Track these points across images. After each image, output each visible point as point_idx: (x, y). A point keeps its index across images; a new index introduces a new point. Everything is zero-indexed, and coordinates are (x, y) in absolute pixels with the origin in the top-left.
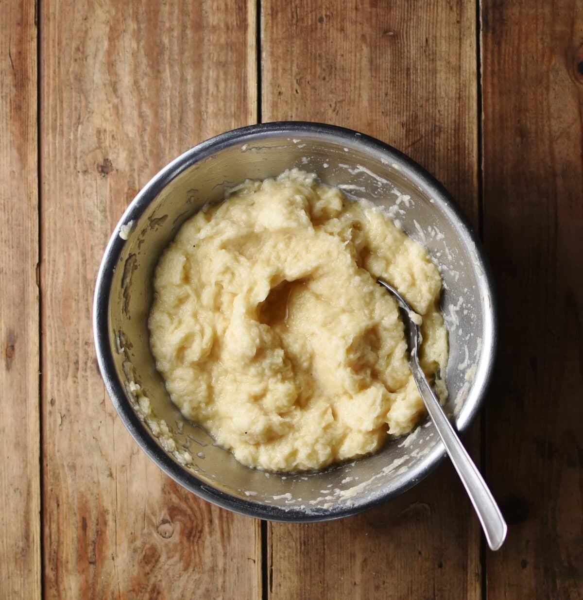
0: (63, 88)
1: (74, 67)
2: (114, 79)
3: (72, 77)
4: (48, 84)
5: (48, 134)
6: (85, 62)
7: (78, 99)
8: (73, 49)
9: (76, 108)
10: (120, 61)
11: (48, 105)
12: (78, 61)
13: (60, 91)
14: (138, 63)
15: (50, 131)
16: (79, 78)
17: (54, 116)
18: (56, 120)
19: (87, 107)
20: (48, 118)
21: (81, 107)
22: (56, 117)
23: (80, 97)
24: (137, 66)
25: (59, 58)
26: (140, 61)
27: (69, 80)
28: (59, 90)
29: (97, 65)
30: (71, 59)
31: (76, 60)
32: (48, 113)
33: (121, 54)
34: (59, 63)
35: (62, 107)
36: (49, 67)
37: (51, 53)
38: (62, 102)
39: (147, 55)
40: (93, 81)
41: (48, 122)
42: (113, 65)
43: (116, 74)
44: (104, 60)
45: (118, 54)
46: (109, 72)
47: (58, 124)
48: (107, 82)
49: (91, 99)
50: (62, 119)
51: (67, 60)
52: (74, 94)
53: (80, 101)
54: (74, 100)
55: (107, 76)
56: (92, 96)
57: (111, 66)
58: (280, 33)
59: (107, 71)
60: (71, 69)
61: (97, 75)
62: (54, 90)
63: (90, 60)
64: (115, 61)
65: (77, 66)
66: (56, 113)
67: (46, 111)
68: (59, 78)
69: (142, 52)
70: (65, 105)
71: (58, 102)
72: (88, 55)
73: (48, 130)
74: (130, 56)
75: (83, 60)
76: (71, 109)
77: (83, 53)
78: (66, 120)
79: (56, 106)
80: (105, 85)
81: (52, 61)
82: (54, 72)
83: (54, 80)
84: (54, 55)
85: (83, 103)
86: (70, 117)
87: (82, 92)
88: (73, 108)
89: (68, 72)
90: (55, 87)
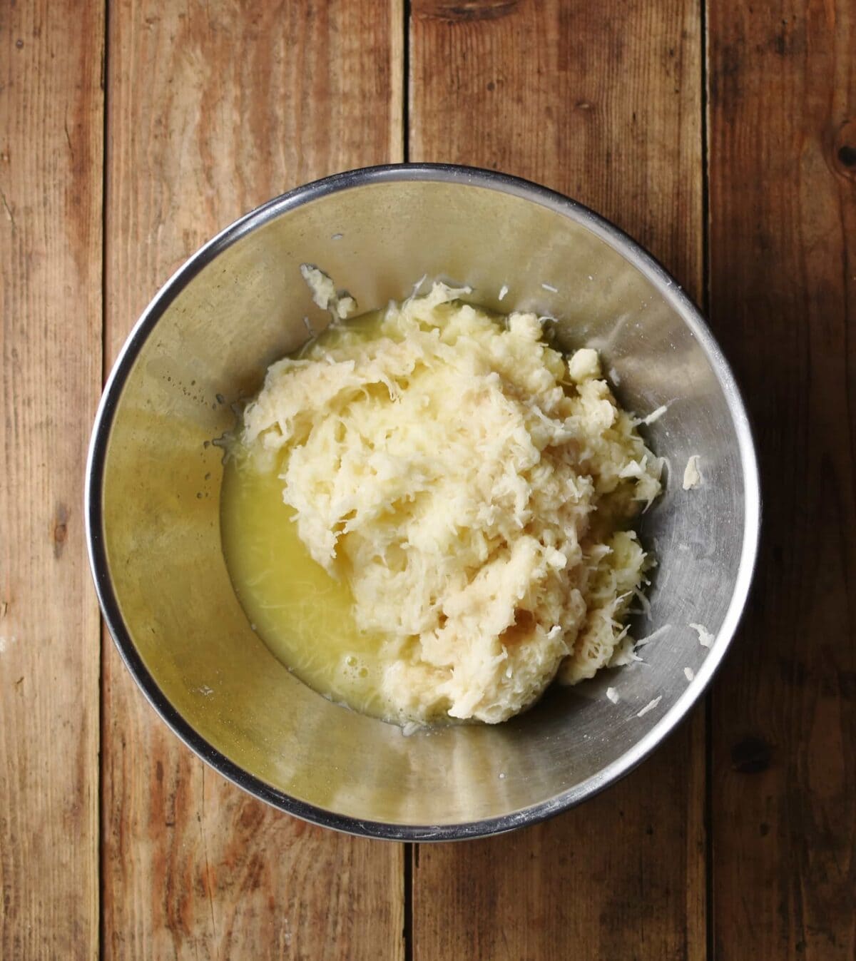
0: (139, 175)
1: (154, 146)
2: (208, 163)
3: (151, 160)
4: (118, 169)
5: (116, 237)
6: (168, 140)
7: (159, 189)
8: (153, 122)
9: (156, 201)
10: (217, 139)
11: (118, 197)
12: (159, 137)
13: (135, 178)
14: (242, 141)
15: (120, 232)
16: (160, 162)
17: (125, 212)
18: (127, 218)
19: (170, 200)
20: (117, 215)
21: (162, 200)
22: (129, 213)
23: (161, 186)
24: (239, 145)
25: (134, 134)
26: (244, 139)
27: (146, 163)
28: (132, 177)
29: (186, 144)
30: (149, 135)
31: (156, 137)
32: (117, 209)
33: (218, 130)
34: (133, 140)
35: (136, 199)
36: (119, 146)
37: (123, 127)
38: (136, 192)
39: (253, 131)
40: (179, 165)
41: (117, 220)
42: (207, 144)
43: (211, 157)
44: (195, 137)
45: (214, 129)
46: (201, 154)
47: (131, 222)
48: (199, 167)
49: (176, 188)
50: (136, 216)
51: (144, 136)
52: (153, 183)
53: (162, 193)
54: (152, 190)
55: (199, 159)
56: (177, 186)
57: (204, 145)
58: (434, 103)
59: (199, 152)
60: (149, 149)
61: (184, 158)
62: (126, 177)
63: (176, 137)
64: (210, 138)
65: (157, 145)
66: (128, 209)
67: (114, 206)
68: (133, 160)
69: (247, 127)
70: (140, 198)
71: (131, 193)
72: (173, 131)
73: (117, 230)
74: (230, 131)
75: (166, 137)
76: (149, 203)
77: (166, 127)
78: (141, 218)
79: (128, 199)
80: (195, 170)
81: (123, 139)
82: (127, 153)
83: (126, 163)
84: (127, 130)
85: (166, 195)
86: (147, 214)
87: (165, 180)
88: (152, 202)
89: (145, 152)
90: (127, 173)
